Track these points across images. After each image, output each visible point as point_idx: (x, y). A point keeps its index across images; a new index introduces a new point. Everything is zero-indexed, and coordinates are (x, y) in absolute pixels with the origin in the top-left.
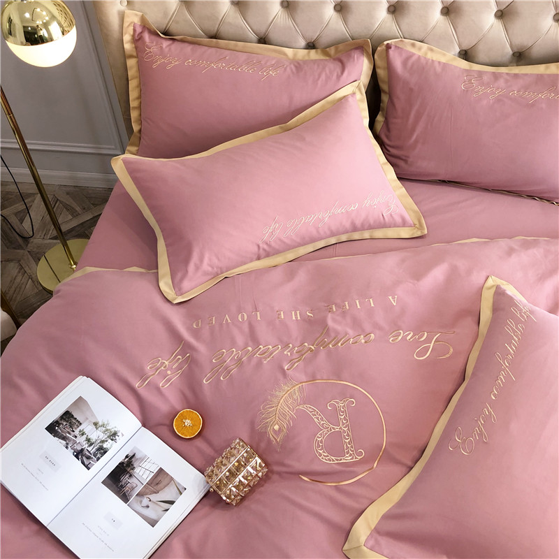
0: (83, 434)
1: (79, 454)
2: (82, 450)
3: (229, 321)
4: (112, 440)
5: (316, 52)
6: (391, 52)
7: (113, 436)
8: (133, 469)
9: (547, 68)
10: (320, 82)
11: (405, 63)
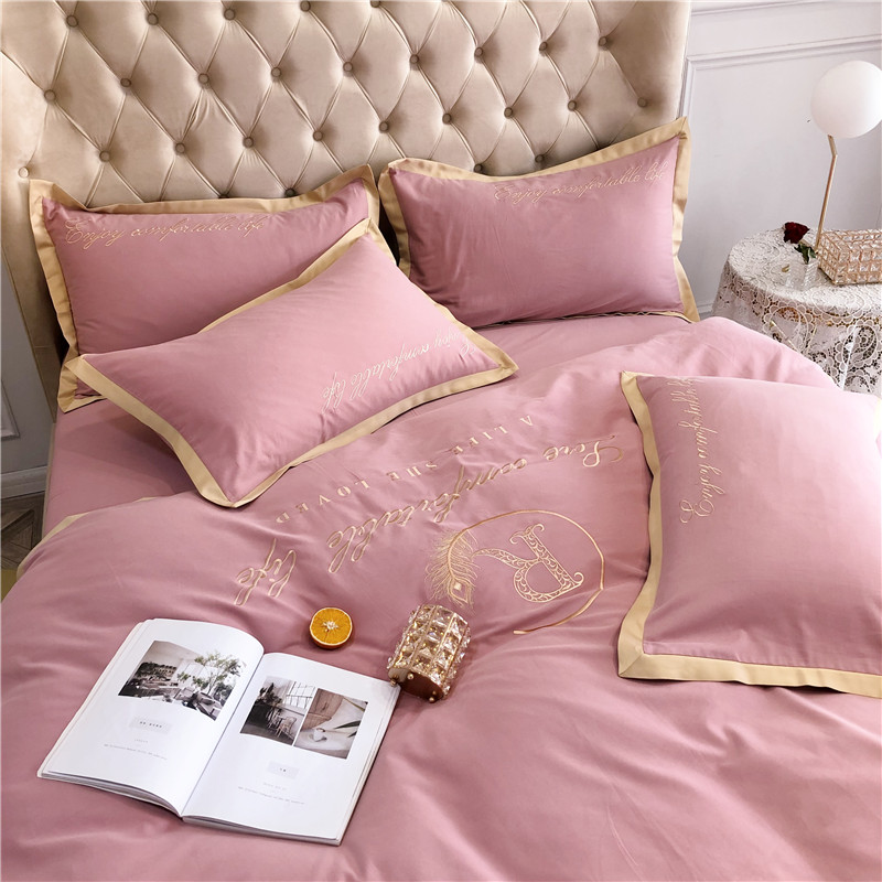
0: (186, 678)
1: (192, 702)
2: (195, 696)
3: (328, 500)
4: (233, 673)
5: (301, 199)
6: (398, 178)
7: (232, 667)
8: (280, 701)
9: (581, 162)
10: (321, 226)
11: (418, 187)
